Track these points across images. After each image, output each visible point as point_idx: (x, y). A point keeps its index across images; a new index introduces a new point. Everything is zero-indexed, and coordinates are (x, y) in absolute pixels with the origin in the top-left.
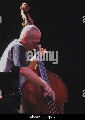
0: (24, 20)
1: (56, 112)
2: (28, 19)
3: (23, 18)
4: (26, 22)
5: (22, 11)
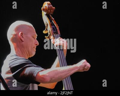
0: (46, 25)
2: (52, 25)
3: (45, 23)
4: (49, 28)
5: (44, 14)
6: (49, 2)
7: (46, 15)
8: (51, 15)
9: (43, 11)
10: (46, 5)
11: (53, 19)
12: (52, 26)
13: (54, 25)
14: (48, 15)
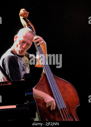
1: (69, 117)
3: (23, 25)
5: (21, 18)
6: (24, 9)
7: (23, 18)
8: (27, 18)
9: (20, 16)
10: (22, 11)
11: (29, 21)
12: (29, 26)
13: (30, 26)
14: (24, 19)
